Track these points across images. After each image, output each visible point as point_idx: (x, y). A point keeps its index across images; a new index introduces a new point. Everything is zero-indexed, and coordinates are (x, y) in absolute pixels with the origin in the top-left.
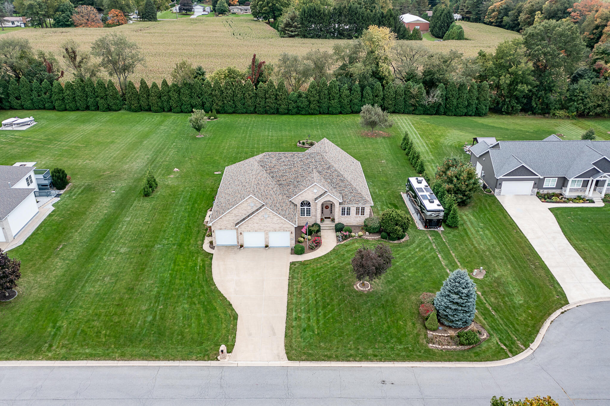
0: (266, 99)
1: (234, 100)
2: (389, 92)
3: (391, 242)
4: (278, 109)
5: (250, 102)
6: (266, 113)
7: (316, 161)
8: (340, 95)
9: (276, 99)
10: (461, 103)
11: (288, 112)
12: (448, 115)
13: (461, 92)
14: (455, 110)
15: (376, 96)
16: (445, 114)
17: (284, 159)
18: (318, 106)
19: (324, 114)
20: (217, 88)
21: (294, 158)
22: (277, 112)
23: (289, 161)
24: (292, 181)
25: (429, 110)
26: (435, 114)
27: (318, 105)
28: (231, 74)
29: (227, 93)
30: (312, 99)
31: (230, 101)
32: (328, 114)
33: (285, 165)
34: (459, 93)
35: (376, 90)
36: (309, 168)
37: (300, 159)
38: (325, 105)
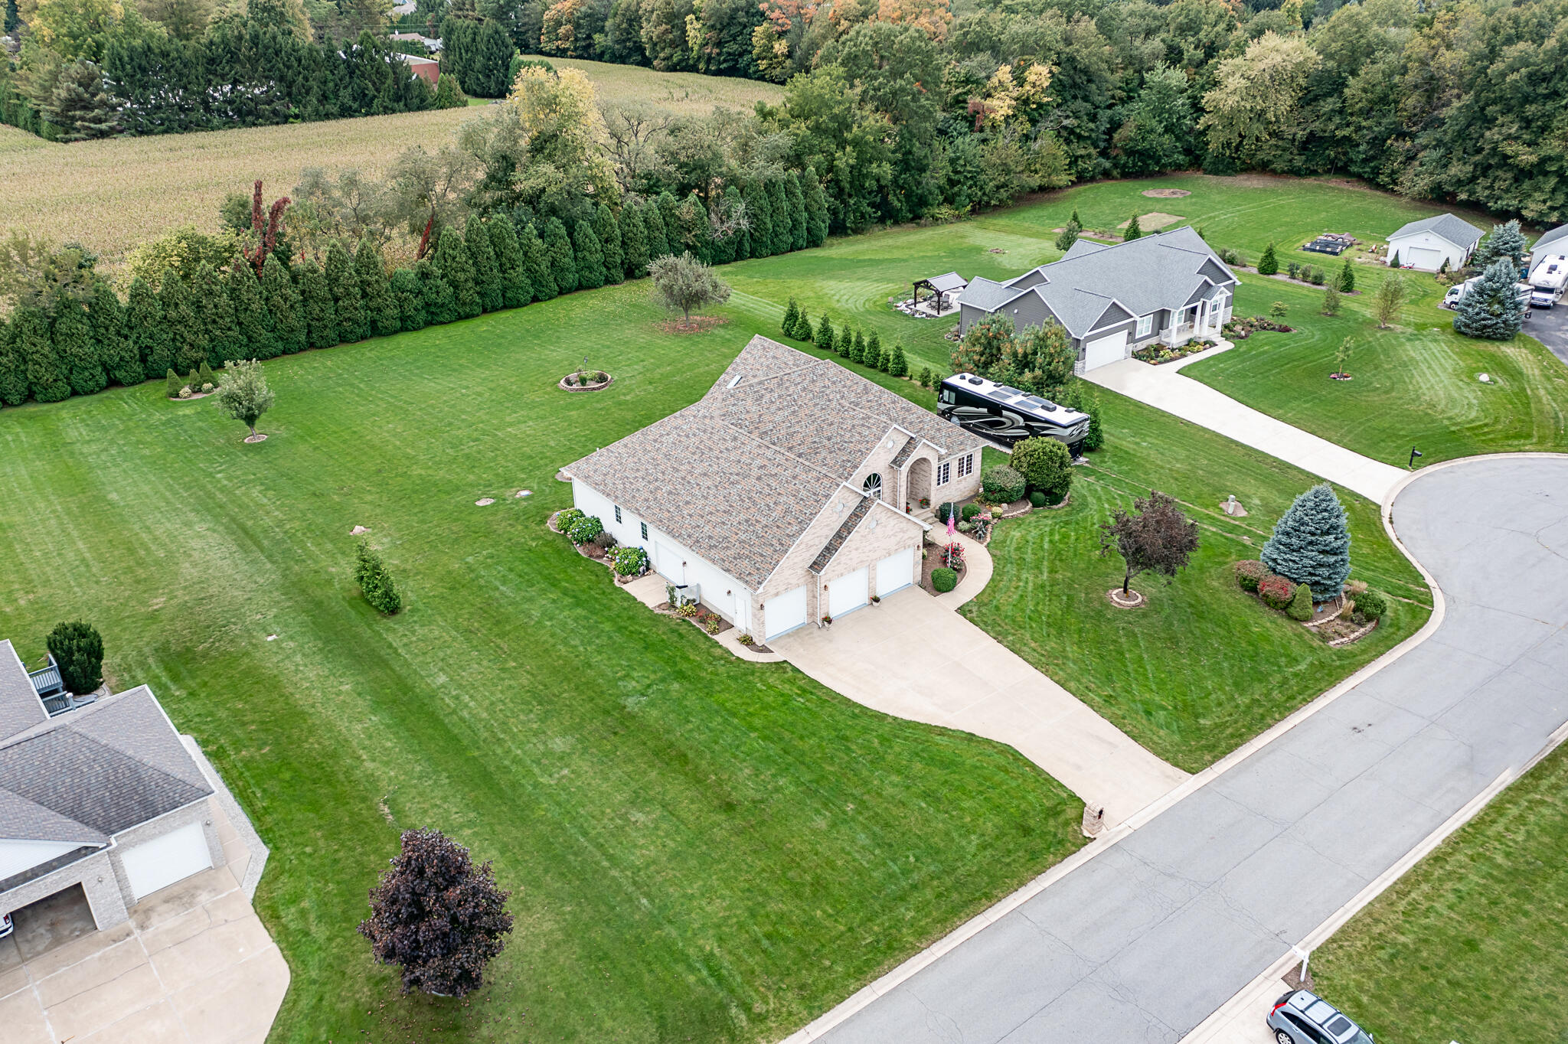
0: (336, 300)
1: (240, 324)
2: (634, 225)
3: (1054, 507)
4: (373, 322)
5: (294, 319)
6: (344, 339)
7: (834, 383)
8: (525, 254)
9: (365, 295)
10: (781, 224)
11: (406, 325)
12: (761, 256)
13: (774, 198)
14: (772, 242)
15: (607, 241)
16: (753, 254)
17: (768, 395)
18: (478, 293)
19: (495, 309)
20: (181, 296)
21: (787, 388)
22: (376, 331)
23: (780, 397)
24: (817, 440)
25: (724, 251)
26: (735, 260)
27: (478, 289)
28: (195, 250)
29: (216, 306)
30: (461, 276)
31: (230, 329)
32: (505, 307)
33: (780, 409)
34: (771, 202)
35: (604, 226)
36: (829, 401)
37: (799, 387)
38: (494, 286)
